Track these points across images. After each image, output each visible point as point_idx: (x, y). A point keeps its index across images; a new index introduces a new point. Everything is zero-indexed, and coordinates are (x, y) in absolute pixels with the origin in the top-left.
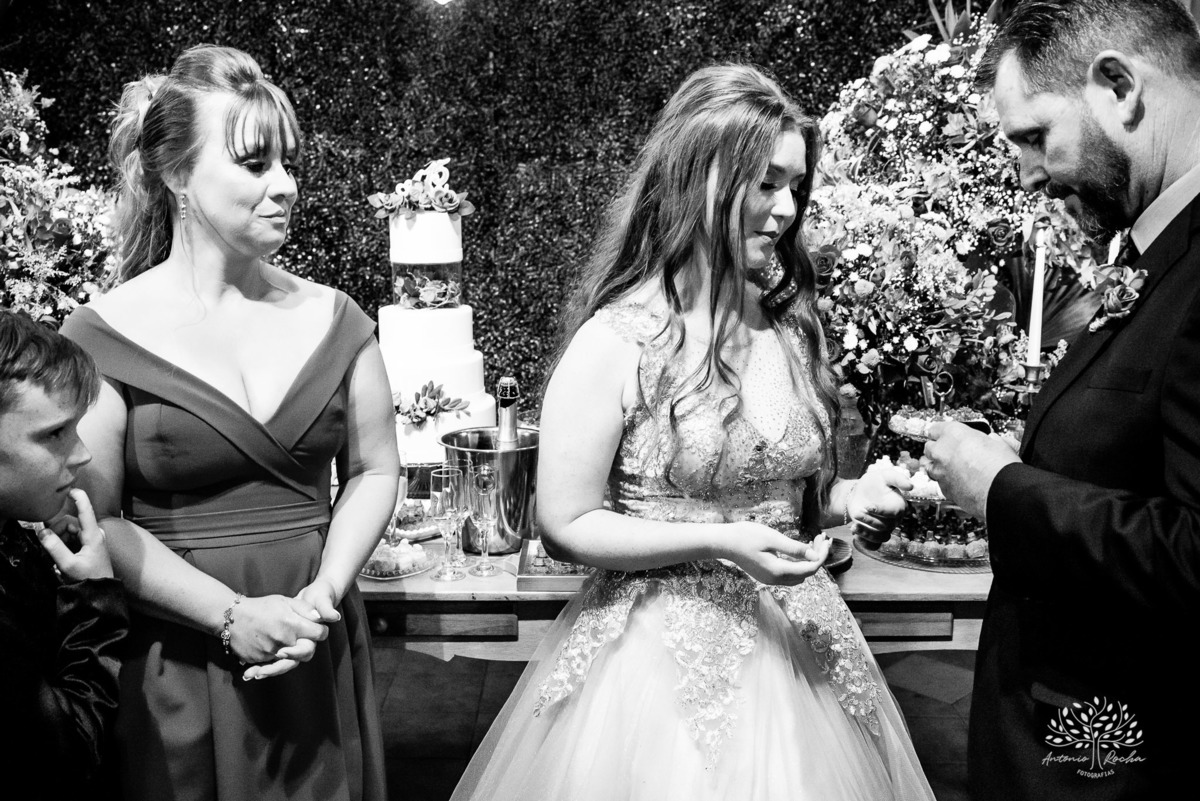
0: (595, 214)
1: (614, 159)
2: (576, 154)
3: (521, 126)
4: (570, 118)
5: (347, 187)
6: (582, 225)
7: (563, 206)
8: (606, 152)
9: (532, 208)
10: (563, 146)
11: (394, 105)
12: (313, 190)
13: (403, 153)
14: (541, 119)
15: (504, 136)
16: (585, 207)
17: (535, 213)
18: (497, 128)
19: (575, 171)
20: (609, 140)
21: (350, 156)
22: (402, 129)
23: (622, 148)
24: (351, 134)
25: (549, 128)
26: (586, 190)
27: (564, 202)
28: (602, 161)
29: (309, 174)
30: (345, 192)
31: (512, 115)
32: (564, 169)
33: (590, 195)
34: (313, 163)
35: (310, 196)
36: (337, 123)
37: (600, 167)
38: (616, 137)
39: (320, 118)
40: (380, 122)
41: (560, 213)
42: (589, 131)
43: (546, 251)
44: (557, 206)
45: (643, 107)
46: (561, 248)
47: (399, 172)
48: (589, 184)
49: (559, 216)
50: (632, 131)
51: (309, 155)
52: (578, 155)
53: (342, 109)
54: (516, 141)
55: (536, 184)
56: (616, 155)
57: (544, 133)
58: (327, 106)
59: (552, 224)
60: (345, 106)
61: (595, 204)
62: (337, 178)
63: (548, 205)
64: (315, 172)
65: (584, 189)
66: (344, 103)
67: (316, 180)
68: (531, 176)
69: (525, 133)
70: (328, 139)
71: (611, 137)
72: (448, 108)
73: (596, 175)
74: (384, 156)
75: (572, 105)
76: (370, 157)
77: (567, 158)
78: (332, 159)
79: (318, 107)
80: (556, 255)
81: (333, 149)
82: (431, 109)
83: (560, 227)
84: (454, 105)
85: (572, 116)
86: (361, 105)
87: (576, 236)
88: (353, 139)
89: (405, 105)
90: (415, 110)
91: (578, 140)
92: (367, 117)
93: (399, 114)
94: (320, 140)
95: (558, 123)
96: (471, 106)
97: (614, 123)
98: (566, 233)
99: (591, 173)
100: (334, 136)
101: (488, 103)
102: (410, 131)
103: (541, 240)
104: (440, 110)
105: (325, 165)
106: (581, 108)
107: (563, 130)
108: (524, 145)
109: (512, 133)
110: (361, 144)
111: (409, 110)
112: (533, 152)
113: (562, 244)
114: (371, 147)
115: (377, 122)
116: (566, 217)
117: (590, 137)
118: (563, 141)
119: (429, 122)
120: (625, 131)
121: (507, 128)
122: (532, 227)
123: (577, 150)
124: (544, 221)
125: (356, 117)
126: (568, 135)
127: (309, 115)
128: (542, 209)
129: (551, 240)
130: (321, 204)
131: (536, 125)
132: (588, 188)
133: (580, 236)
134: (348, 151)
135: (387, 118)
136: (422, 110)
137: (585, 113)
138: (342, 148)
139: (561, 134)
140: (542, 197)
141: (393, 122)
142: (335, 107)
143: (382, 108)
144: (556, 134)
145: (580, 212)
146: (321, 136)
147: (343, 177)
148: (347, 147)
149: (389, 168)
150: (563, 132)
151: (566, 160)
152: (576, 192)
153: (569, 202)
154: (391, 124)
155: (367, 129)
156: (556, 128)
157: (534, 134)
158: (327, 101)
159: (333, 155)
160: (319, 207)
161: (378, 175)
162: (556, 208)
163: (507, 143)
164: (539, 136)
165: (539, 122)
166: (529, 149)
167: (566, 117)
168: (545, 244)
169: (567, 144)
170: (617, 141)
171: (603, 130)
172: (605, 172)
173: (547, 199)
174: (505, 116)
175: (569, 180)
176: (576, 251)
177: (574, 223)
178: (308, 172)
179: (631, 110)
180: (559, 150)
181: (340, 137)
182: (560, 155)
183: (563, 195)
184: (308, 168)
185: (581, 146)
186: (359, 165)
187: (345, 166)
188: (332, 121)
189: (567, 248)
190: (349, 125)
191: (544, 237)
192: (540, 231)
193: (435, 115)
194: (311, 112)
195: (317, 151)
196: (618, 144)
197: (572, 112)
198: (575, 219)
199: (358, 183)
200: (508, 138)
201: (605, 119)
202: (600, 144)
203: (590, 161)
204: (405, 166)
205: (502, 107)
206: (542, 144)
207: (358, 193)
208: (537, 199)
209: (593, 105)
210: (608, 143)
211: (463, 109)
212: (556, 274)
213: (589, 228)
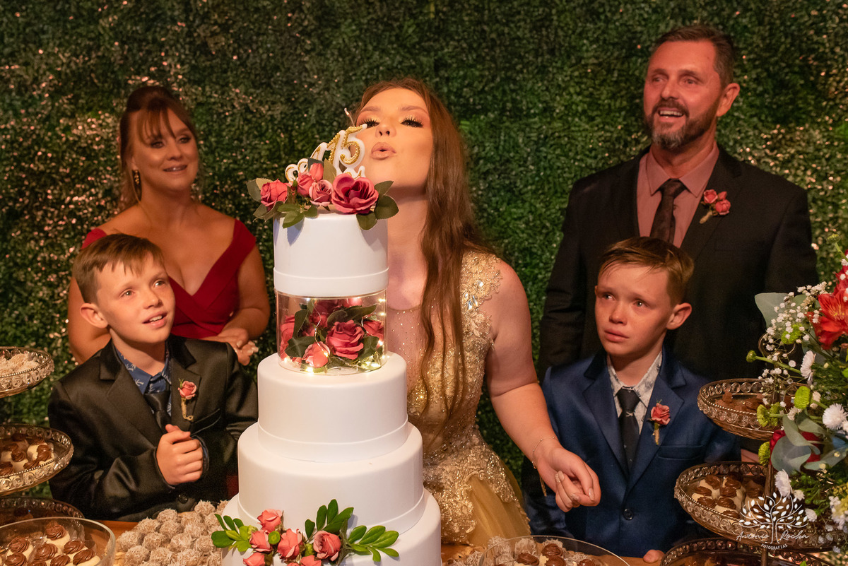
0: (550, 179)
1: (574, 115)
2: (529, 109)
3: (465, 77)
4: (524, 67)
5: (266, 147)
6: (534, 192)
7: (512, 170)
8: (566, 107)
9: (475, 172)
10: (514, 101)
11: (320, 54)
12: (228, 150)
13: (328, 109)
14: (489, 69)
15: (445, 90)
16: (538, 171)
17: (480, 178)
18: (438, 79)
19: (528, 129)
20: (570, 94)
21: (270, 113)
22: (328, 81)
23: (584, 102)
24: (271, 88)
25: (498, 79)
26: (540, 151)
27: (514, 165)
28: (560, 118)
29: (224, 134)
30: (263, 153)
31: (455, 65)
32: (515, 126)
33: (545, 157)
34: (229, 120)
35: (225, 158)
36: (256, 75)
37: (558, 125)
38: (578, 90)
39: (237, 70)
40: (304, 74)
41: (509, 178)
42: (545, 82)
43: (491, 222)
44: (506, 170)
45: (612, 54)
46: (509, 219)
47: (324, 130)
48: (544, 145)
49: (507, 182)
50: (597, 82)
51: (224, 112)
52: (532, 111)
53: (262, 60)
54: (459, 95)
55: (482, 145)
56: (577, 111)
57: (492, 85)
58: (245, 56)
59: (499, 190)
60: (265, 56)
61: (551, 168)
62: (255, 137)
63: (495, 169)
64: (230, 131)
65: (538, 150)
66: (264, 53)
67: (232, 139)
68: (476, 135)
69: (469, 85)
70: (246, 93)
71: (572, 90)
72: (381, 58)
73: (553, 134)
74: (307, 112)
75: (526, 53)
76: (292, 114)
77: (518, 114)
78: (249, 116)
79: (235, 58)
80: (502, 227)
81: (250, 105)
82: (362, 58)
83: (509, 195)
84: (388, 54)
85: (526, 65)
86: (283, 54)
87: (527, 205)
88: (273, 93)
89: (333, 54)
90: (344, 61)
91: (533, 94)
92: (289, 69)
93: (326, 65)
94: (237, 94)
95: (509, 74)
96: (408, 55)
97: (576, 74)
98: (515, 201)
99: (547, 131)
100: (252, 90)
101: (428, 51)
102: (337, 85)
103: (485, 210)
104: (371, 61)
105: (242, 123)
106: (536, 56)
107: (515, 82)
108: (468, 100)
109: (455, 85)
110: (282, 99)
111: (337, 60)
112: (479, 107)
113: (510, 214)
114: (292, 102)
115: (300, 74)
116: (515, 183)
117: (547, 89)
118: (514, 95)
119: (359, 73)
120: (589, 82)
121: (448, 79)
122: (475, 195)
123: (530, 106)
124: (490, 188)
125: (277, 68)
126: (521, 88)
127: (225, 66)
128: (487, 173)
129: (497, 209)
130: (236, 167)
131: (482, 76)
132: (543, 149)
133: (531, 205)
134: (267, 107)
135: (312, 70)
136: (351, 61)
137: (542, 62)
138: (261, 103)
139: (512, 86)
140: (487, 160)
141: (318, 74)
142: (255, 57)
143: (306, 59)
144: (506, 88)
145: (532, 178)
146: (238, 91)
147: (261, 135)
148: (267, 102)
149: (313, 125)
150: (514, 84)
151: (516, 116)
152: (529, 154)
153: (520, 166)
154: (316, 77)
155: (288, 82)
156: (508, 79)
157: (481, 87)
158: (246, 51)
159: (252, 112)
160: (234, 170)
161: (300, 134)
162: (505, 173)
163: (448, 97)
164: (486, 89)
165: (487, 73)
166: (474, 104)
167: (519, 67)
168: (489, 214)
169: (518, 98)
170: (578, 94)
171: (563, 81)
172: (564, 130)
173: (494, 163)
174: (446, 66)
175: (521, 140)
176: (527, 223)
177: (525, 190)
178: (223, 130)
179: (597, 58)
180: (509, 105)
181: (258, 91)
182: (510, 111)
183: (513, 158)
184: (224, 127)
185: (536, 101)
186: (280, 122)
187: (263, 124)
188: (249, 73)
189: (515, 219)
190: (270, 78)
191: (489, 206)
192: (484, 198)
193: (366, 66)
194: (228, 64)
195: (234, 107)
196: (580, 98)
197: (526, 61)
198: (526, 186)
199: (278, 143)
200: (450, 91)
201: (566, 68)
202: (558, 98)
203: (546, 117)
204: (331, 124)
205: (443, 55)
206: (489, 98)
207: (278, 153)
208: (481, 162)
209: (552, 52)
210: (568, 97)
211: (398, 58)
212: (502, 250)
213: (542, 197)
